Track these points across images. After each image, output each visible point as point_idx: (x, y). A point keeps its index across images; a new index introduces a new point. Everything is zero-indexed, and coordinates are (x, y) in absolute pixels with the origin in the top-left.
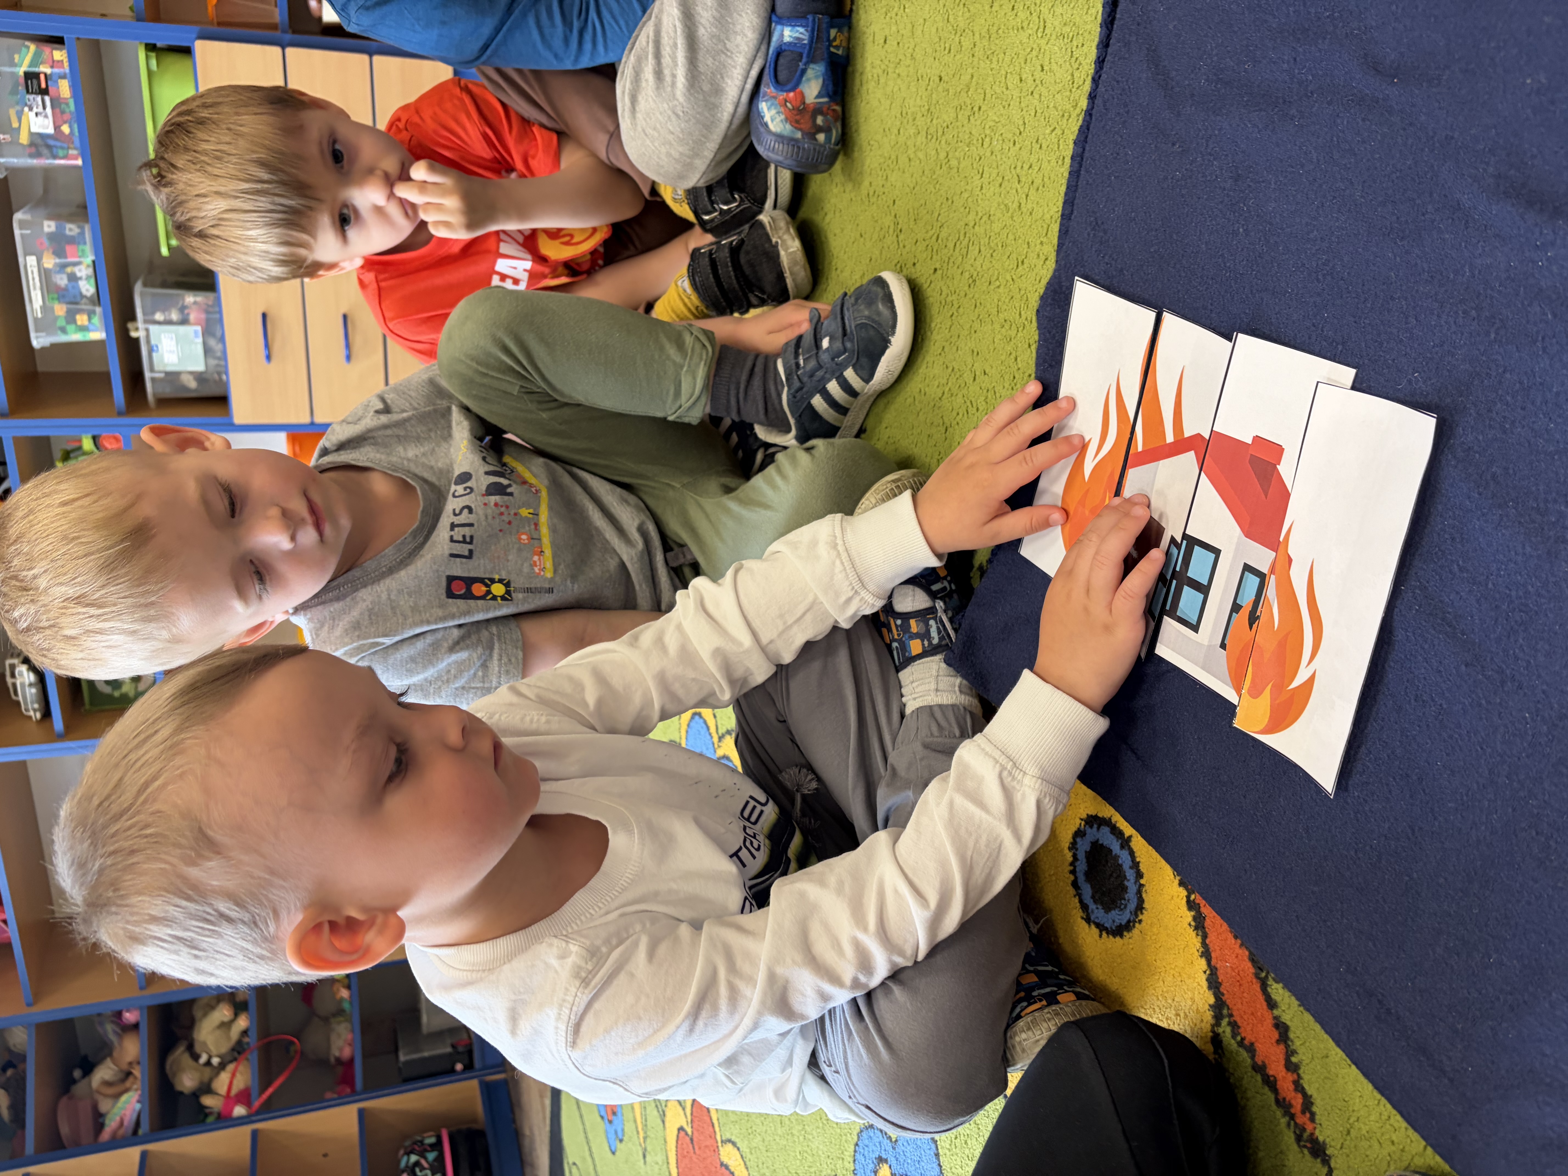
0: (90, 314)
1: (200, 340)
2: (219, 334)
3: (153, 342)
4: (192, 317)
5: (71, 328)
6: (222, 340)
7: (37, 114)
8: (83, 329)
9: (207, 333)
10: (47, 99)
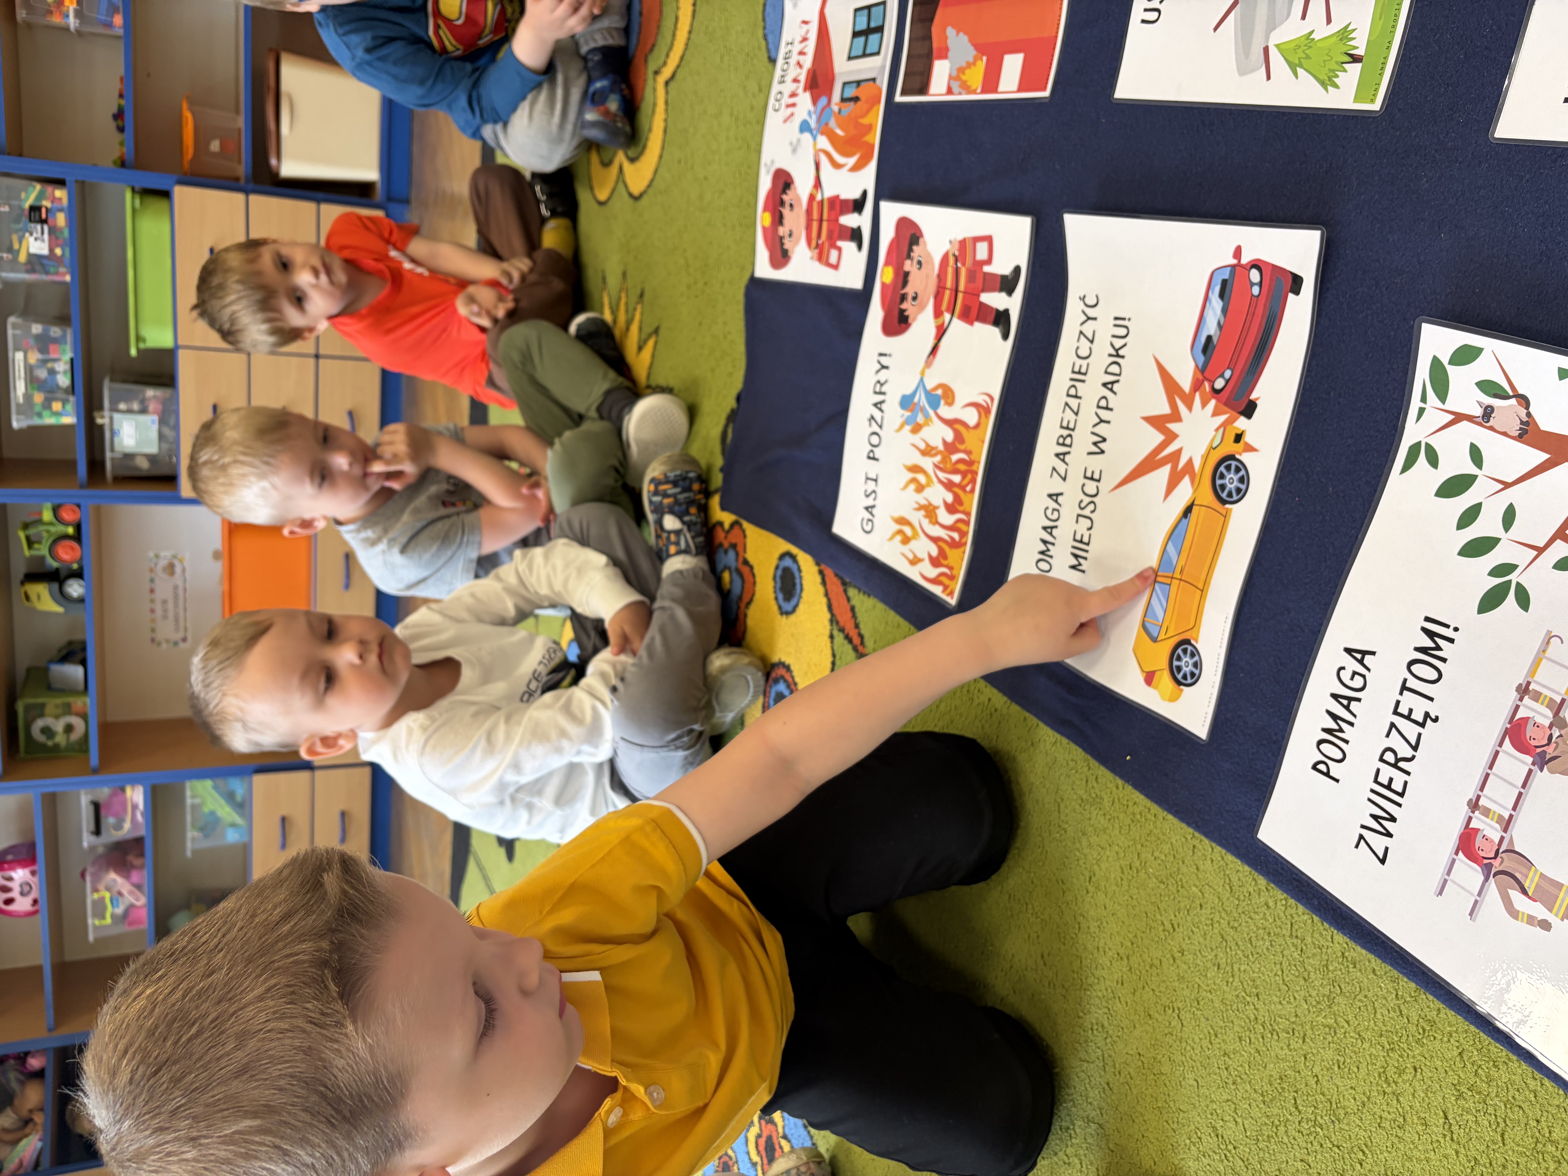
0: (64, 402)
1: (156, 427)
2: (172, 422)
3: (116, 427)
4: (151, 407)
5: (46, 413)
6: (176, 428)
7: (36, 239)
8: (57, 414)
9: (162, 422)
10: (46, 228)
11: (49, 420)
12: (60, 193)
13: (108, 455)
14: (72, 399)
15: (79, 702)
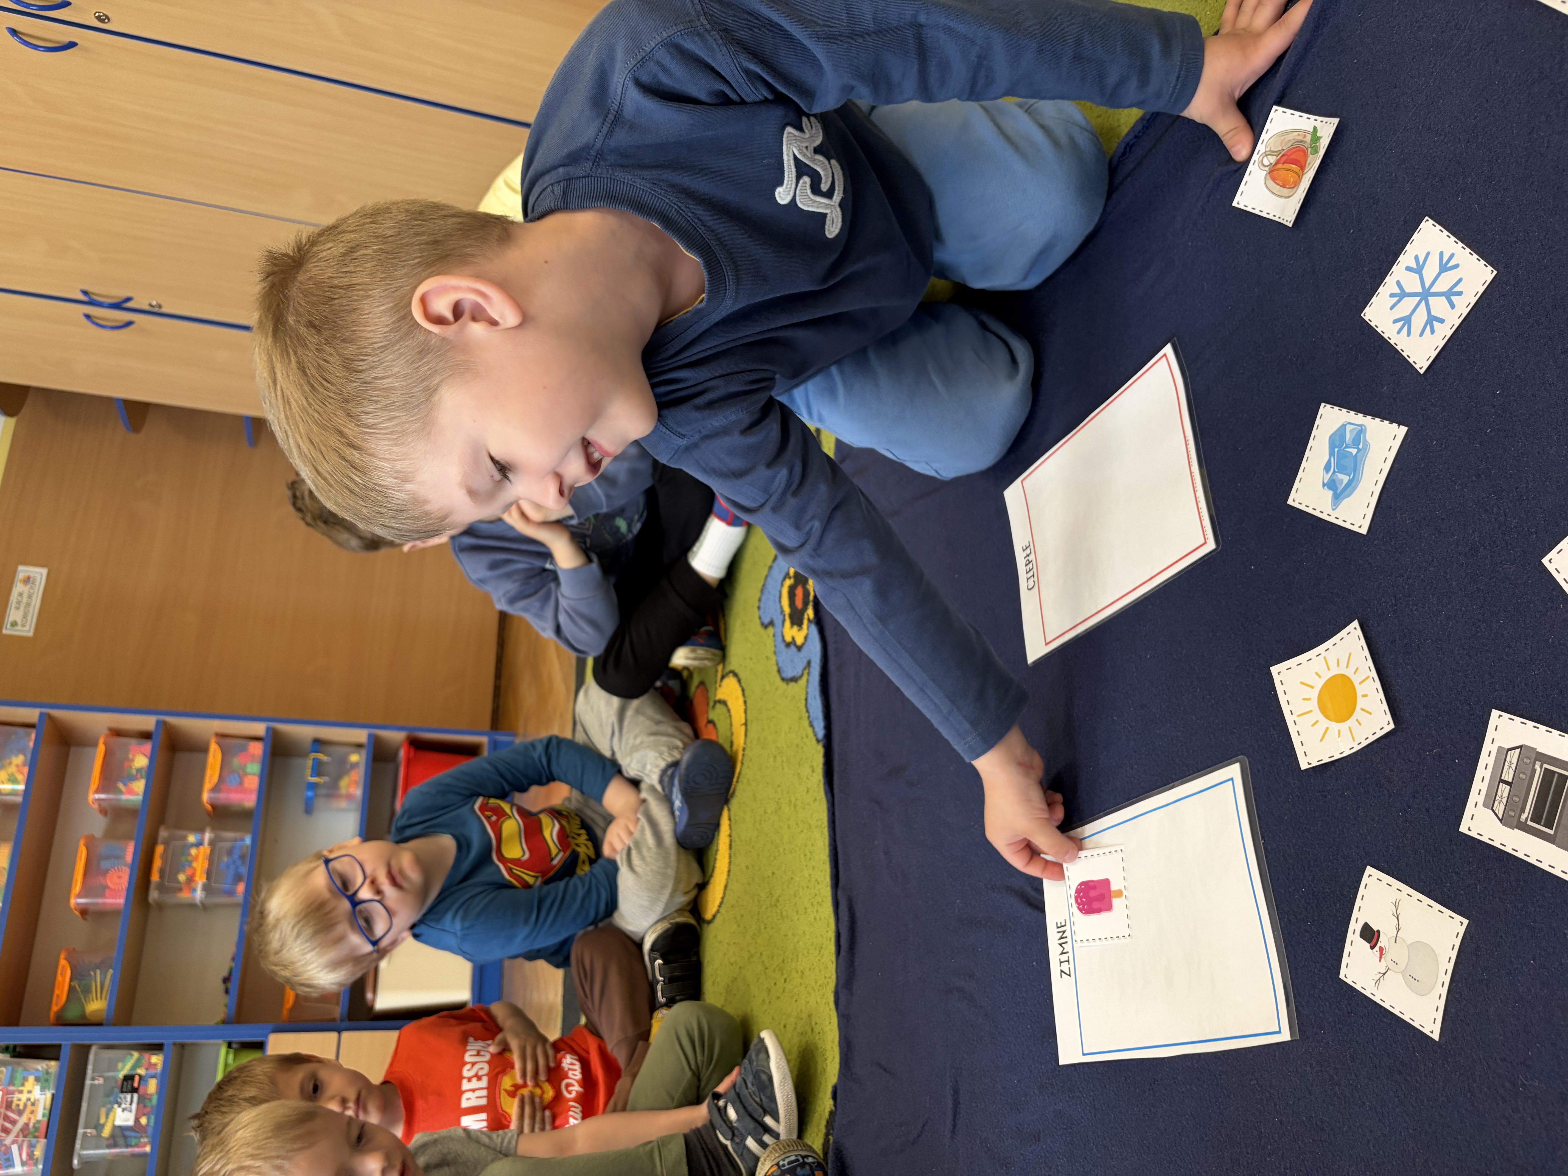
7: (124, 1110)
10: (136, 1097)
12: (156, 1059)
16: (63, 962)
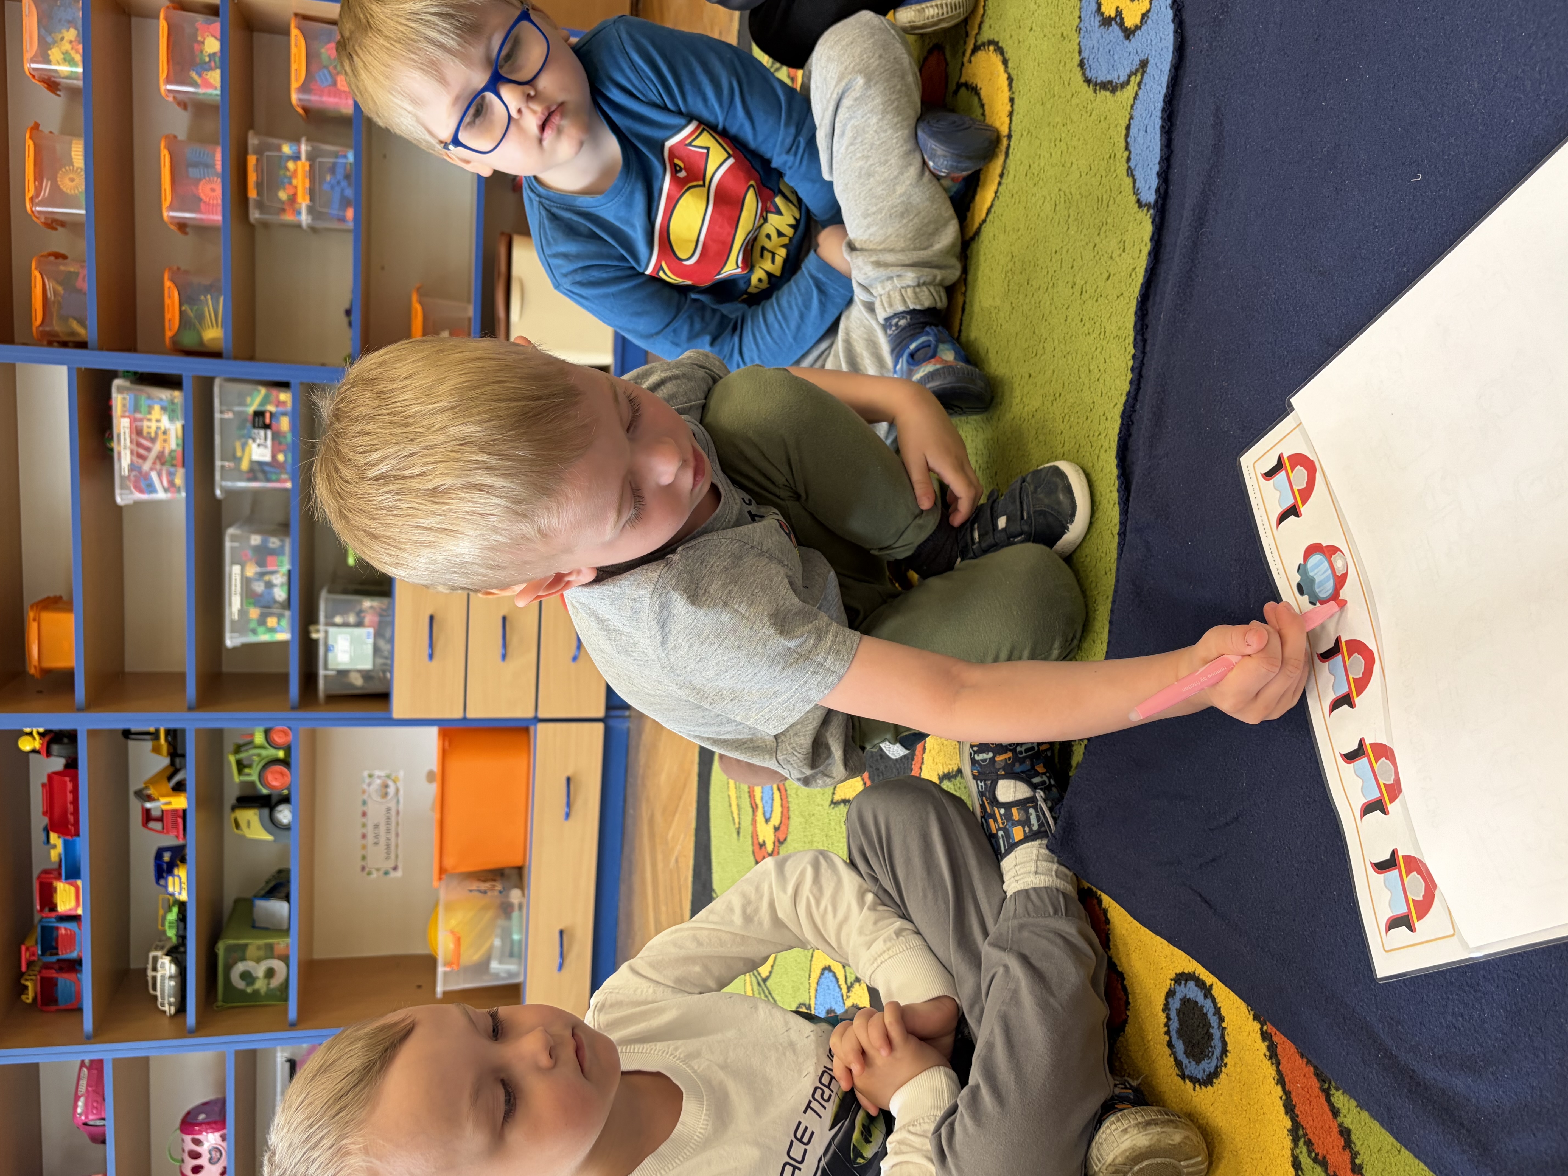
0: (280, 617)
1: (371, 641)
2: (388, 634)
3: (330, 642)
4: (367, 620)
5: (261, 629)
6: (391, 641)
7: (259, 445)
8: (272, 630)
9: (378, 635)
10: (269, 433)
11: (264, 637)
12: (284, 396)
13: (322, 672)
14: (287, 613)
15: (281, 944)
16: (168, 284)
